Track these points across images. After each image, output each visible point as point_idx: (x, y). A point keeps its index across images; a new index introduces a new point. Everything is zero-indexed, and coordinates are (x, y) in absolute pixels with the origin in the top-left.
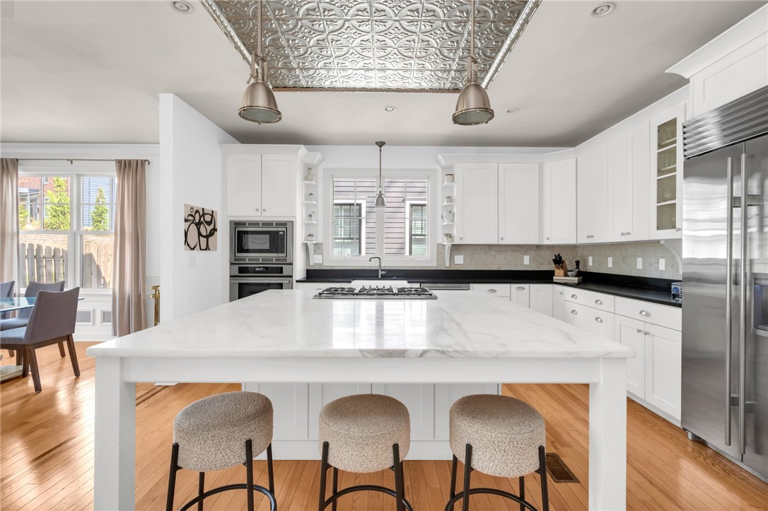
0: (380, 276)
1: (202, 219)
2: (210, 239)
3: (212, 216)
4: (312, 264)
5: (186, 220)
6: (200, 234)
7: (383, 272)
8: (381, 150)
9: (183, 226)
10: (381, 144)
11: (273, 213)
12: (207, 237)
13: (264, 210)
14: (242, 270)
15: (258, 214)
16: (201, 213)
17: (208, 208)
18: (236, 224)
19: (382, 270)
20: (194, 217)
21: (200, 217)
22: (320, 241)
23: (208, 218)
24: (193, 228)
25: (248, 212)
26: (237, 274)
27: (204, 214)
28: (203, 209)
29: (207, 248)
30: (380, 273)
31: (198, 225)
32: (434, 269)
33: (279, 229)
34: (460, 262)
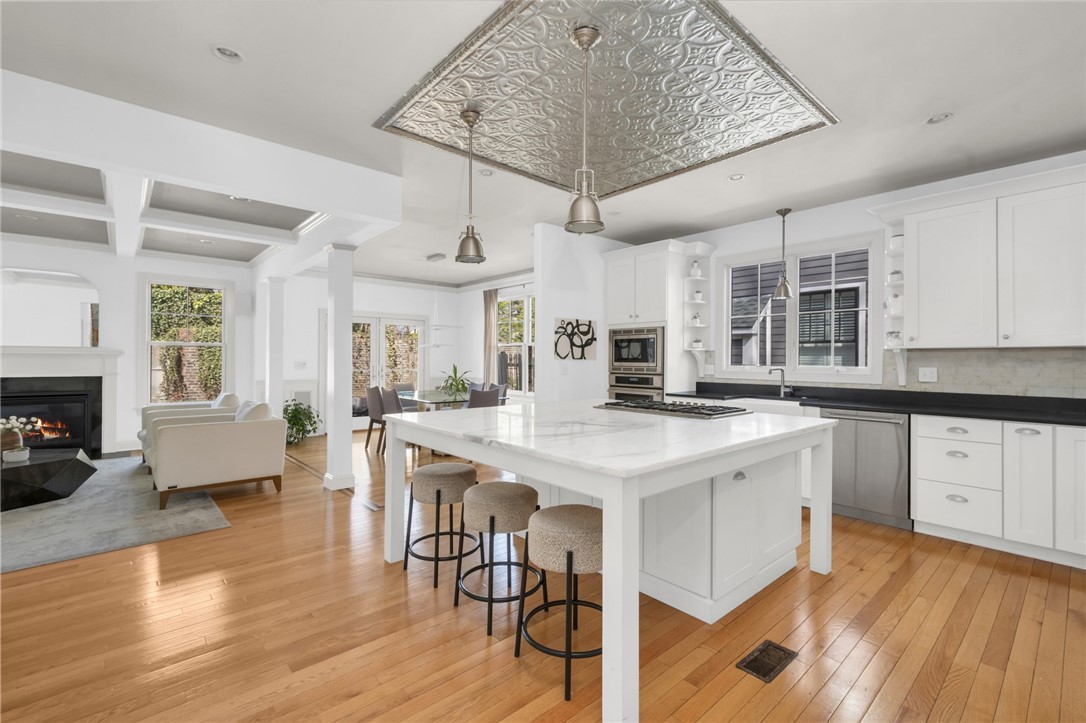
0: (782, 395)
1: (576, 330)
2: (586, 349)
3: (589, 326)
4: (702, 375)
5: (556, 333)
6: (573, 344)
7: (788, 390)
8: (784, 221)
9: (554, 337)
10: (784, 212)
11: (644, 321)
12: (583, 347)
13: (637, 316)
14: (618, 380)
15: (632, 320)
16: (575, 325)
17: (583, 319)
18: (613, 333)
19: (786, 387)
20: (565, 329)
21: (573, 328)
22: (712, 349)
23: (584, 329)
24: (565, 340)
25: (624, 322)
26: (614, 383)
27: (578, 326)
28: (577, 321)
29: (583, 356)
30: (783, 390)
31: (571, 336)
32: (878, 388)
33: (650, 336)
34: (929, 378)
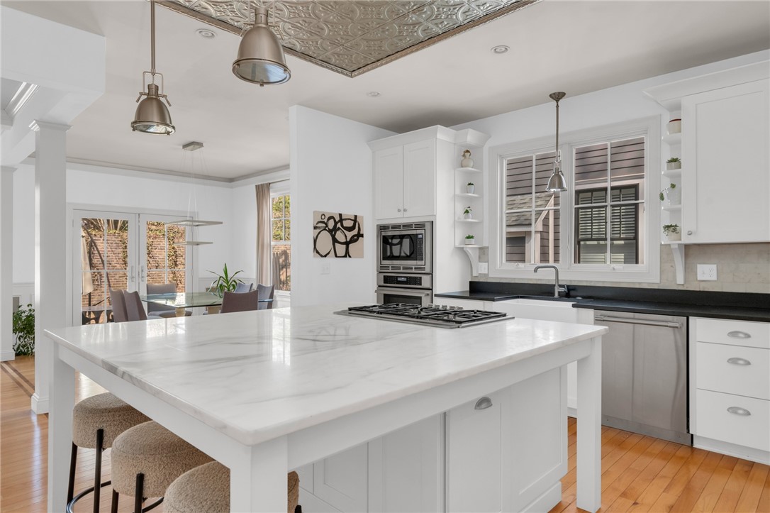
0: (556, 295)
1: (339, 225)
2: (350, 245)
3: (355, 221)
4: (475, 274)
5: (315, 228)
6: (335, 241)
7: (562, 290)
8: (557, 106)
9: (312, 234)
10: (558, 97)
11: (412, 216)
12: (347, 244)
13: (405, 210)
14: (387, 280)
15: (400, 215)
16: (337, 219)
17: (348, 212)
18: (382, 228)
19: (560, 286)
20: (326, 224)
21: (336, 223)
22: (485, 244)
23: (348, 224)
24: (325, 238)
25: (393, 217)
26: (382, 284)
27: (341, 220)
28: (340, 215)
29: (347, 254)
30: (557, 290)
31: (333, 232)
32: (656, 287)
33: (418, 232)
34: (708, 276)
